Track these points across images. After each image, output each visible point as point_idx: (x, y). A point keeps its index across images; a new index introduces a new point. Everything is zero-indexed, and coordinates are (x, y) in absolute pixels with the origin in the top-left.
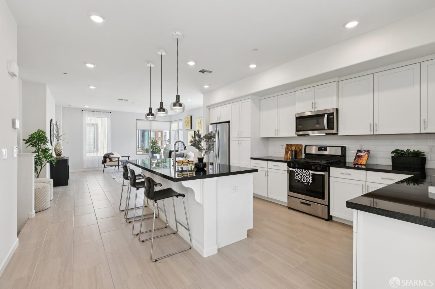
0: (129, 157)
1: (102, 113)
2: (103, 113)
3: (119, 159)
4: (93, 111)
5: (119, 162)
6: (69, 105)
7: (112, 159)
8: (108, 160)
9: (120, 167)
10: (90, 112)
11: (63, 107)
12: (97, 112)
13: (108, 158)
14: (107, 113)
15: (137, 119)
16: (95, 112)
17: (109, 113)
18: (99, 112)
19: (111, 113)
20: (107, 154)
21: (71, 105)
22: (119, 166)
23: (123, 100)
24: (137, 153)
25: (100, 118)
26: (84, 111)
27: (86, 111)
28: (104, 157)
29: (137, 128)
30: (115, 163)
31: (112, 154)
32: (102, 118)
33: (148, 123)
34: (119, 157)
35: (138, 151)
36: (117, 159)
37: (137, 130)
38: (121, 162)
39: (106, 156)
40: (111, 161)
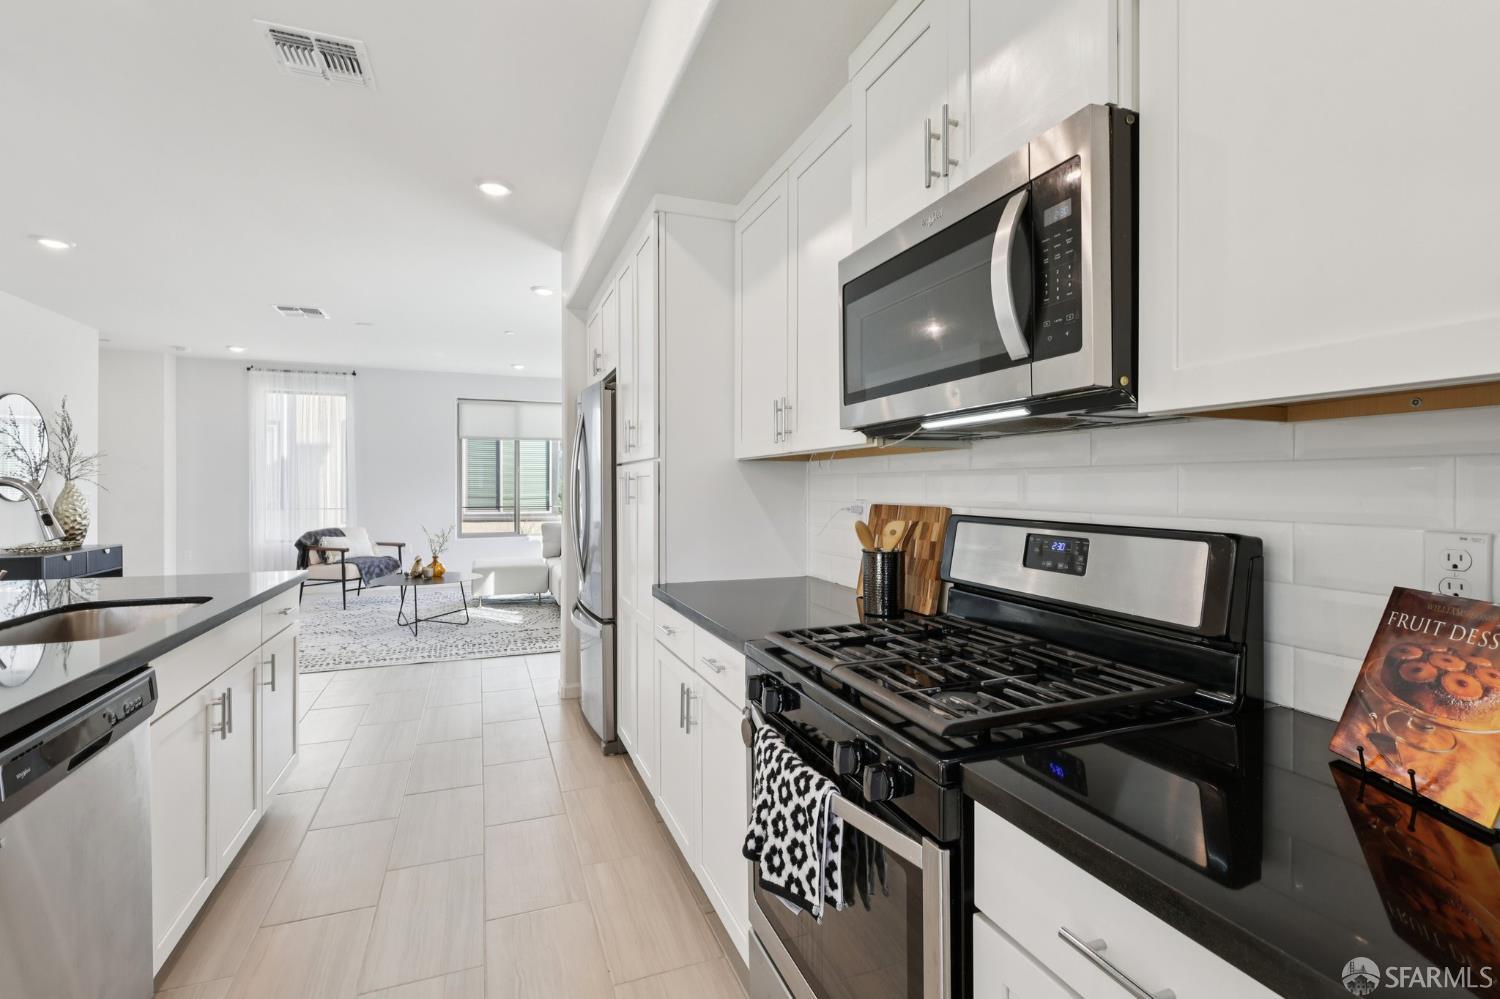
0: (404, 545)
1: (321, 376)
2: (323, 376)
3: (347, 555)
4: (286, 371)
5: (346, 565)
6: (178, 348)
7: (328, 553)
8: (313, 556)
9: (349, 586)
10: (277, 374)
11: (182, 359)
12: (301, 375)
13: (313, 548)
14: (341, 377)
15: (459, 399)
16: (296, 375)
17: (350, 377)
18: (308, 372)
19: (354, 374)
20: (309, 535)
21: (183, 349)
22: (344, 580)
23: (301, 312)
24: (463, 531)
25: (316, 394)
26: (252, 372)
27: (260, 370)
28: (300, 545)
29: (461, 434)
30: (334, 571)
31: (336, 533)
32: (322, 394)
33: (506, 411)
34: (344, 547)
35: (465, 521)
36: (340, 553)
37: (460, 441)
38: (358, 566)
39: (308, 543)
40: (324, 559)
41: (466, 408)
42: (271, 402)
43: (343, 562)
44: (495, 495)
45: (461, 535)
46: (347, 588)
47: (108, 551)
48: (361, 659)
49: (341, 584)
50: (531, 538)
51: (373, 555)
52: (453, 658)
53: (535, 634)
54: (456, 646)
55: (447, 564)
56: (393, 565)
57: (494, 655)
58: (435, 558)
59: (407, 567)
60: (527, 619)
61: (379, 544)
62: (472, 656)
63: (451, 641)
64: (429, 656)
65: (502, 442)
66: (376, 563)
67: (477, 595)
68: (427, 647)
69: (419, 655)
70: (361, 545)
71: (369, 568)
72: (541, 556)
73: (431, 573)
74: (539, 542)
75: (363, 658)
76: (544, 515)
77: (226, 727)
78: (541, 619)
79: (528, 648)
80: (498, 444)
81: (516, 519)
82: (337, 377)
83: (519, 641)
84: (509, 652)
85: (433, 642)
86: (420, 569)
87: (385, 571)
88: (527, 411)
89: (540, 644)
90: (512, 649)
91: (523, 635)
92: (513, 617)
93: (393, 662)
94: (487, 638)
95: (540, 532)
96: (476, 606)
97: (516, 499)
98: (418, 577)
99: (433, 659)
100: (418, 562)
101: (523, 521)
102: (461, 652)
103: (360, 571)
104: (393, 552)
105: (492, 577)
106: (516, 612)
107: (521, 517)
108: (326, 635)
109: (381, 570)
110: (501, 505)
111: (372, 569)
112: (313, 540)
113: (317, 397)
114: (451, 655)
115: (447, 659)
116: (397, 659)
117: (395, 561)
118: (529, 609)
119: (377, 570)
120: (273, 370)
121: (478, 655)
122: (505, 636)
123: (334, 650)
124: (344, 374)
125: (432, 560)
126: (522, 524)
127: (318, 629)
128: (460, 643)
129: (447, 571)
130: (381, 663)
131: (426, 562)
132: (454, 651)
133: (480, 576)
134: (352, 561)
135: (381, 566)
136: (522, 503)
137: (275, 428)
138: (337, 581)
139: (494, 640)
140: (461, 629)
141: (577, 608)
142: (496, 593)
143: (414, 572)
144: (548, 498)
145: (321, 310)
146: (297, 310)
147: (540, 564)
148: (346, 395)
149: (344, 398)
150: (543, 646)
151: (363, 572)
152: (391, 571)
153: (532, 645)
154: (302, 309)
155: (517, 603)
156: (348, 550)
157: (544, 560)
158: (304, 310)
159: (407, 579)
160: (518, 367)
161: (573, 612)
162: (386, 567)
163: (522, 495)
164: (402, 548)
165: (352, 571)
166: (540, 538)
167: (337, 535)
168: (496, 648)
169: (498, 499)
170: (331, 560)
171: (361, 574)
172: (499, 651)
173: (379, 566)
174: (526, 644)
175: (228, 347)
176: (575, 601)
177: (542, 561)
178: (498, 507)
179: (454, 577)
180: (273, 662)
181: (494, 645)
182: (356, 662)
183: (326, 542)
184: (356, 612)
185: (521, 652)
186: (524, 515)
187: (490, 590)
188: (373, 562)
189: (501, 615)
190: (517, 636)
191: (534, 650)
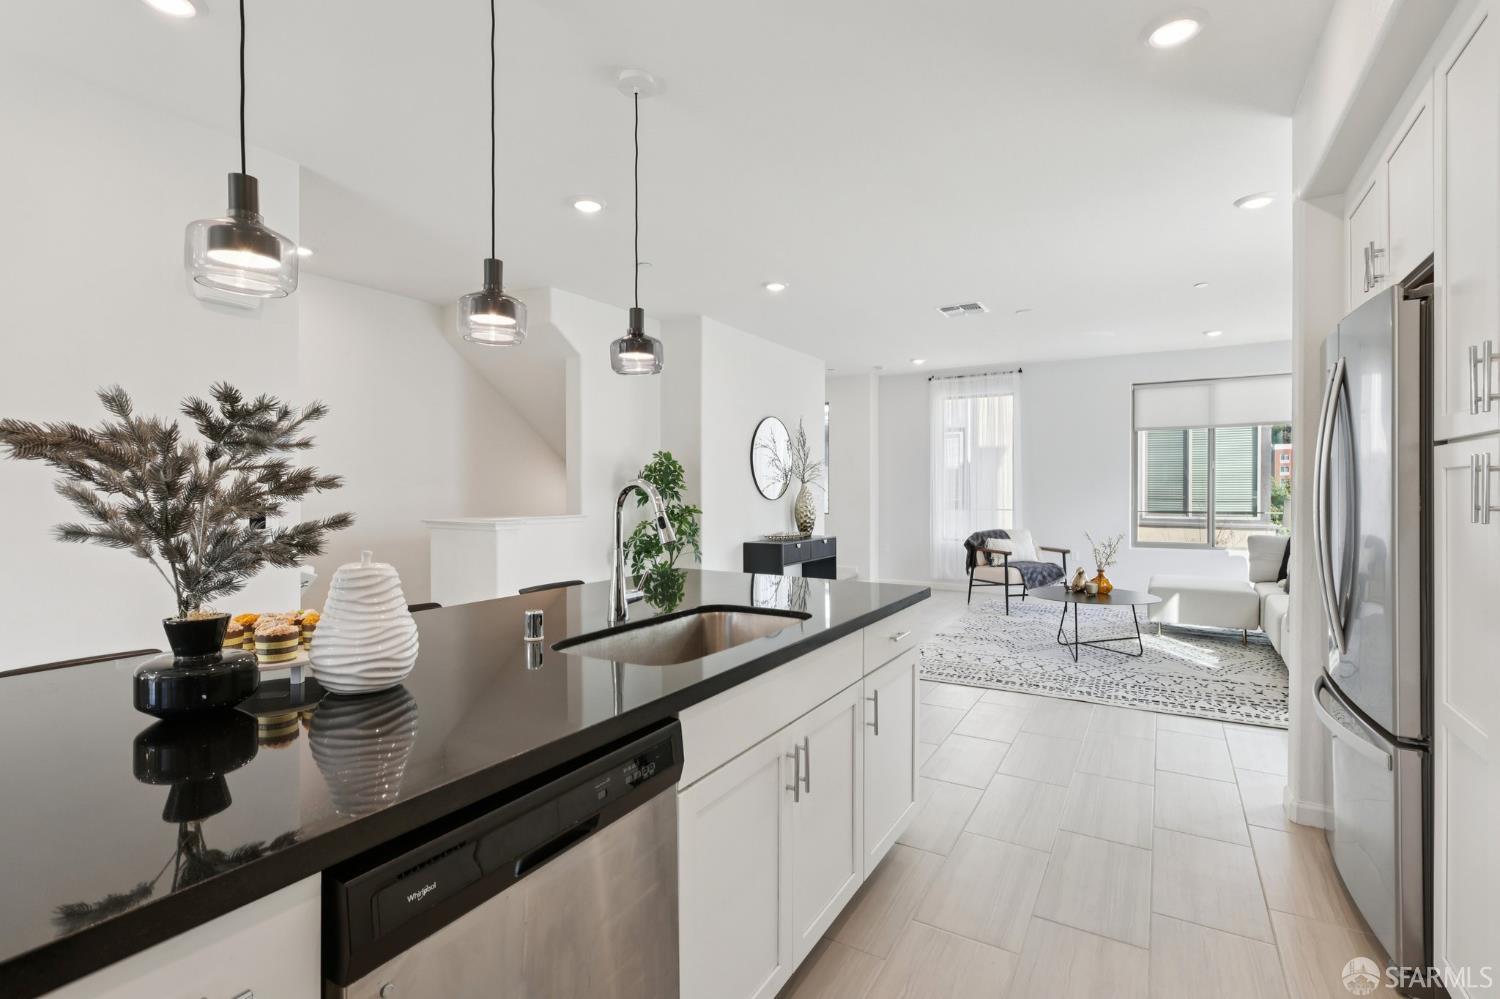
0: (1068, 552)
1: (990, 377)
2: (992, 377)
3: (1010, 558)
4: (959, 377)
5: (1009, 568)
6: (878, 368)
7: (994, 555)
8: (980, 556)
9: (1012, 590)
10: (952, 381)
11: (881, 379)
12: (973, 379)
13: (980, 549)
14: (1008, 376)
15: (1134, 385)
16: (968, 380)
17: (1016, 375)
18: (979, 375)
19: (1020, 371)
20: (977, 536)
22: (1007, 584)
23: (961, 310)
24: (1139, 540)
25: (986, 396)
26: (933, 381)
27: (939, 379)
28: (968, 544)
29: (1139, 424)
30: (997, 574)
31: (1001, 535)
32: (991, 395)
33: (1196, 393)
34: (1008, 551)
35: (1141, 526)
36: (1003, 556)
37: (1135, 434)
38: (1020, 570)
39: (976, 544)
40: (989, 561)
41: (1144, 395)
42: (949, 410)
43: (1006, 565)
44: (1181, 497)
45: (1136, 544)
46: (1010, 593)
47: (825, 541)
48: (1013, 679)
49: (1004, 587)
50: (1232, 553)
51: (1036, 560)
52: (1119, 703)
53: (1238, 691)
54: (1124, 686)
55: (1115, 579)
56: (1058, 573)
57: (1175, 711)
58: (1100, 572)
59: (1070, 578)
60: (1226, 663)
61: (1043, 549)
62: (1144, 705)
63: (1118, 677)
64: (1089, 694)
65: (1191, 432)
66: (1039, 570)
67: (1154, 619)
68: (1088, 678)
69: (1077, 688)
70: (1024, 548)
71: (1032, 574)
72: (1247, 580)
73: (1094, 589)
74: (1243, 558)
75: (1015, 679)
76: (1248, 522)
77: (801, 783)
78: (1250, 671)
79: (1228, 710)
80: (1186, 433)
81: (1210, 526)
82: (1004, 376)
83: (1214, 698)
84: (1198, 712)
85: (1095, 673)
86: (1083, 583)
87: (1049, 578)
88: (1224, 391)
89: (1247, 709)
90: (1203, 708)
91: (1220, 687)
92: (1205, 657)
93: (1046, 692)
94: (1167, 681)
95: (1246, 546)
96: (1153, 632)
97: (1210, 500)
98: (1080, 593)
99: (1093, 698)
100: (1080, 574)
101: (1219, 528)
102: (1130, 696)
103: (1023, 576)
104: (1057, 559)
105: (1175, 601)
106: (1207, 650)
107: (1216, 525)
108: (985, 642)
109: (1044, 577)
110: (1190, 509)
111: (1034, 575)
112: (980, 540)
113: (986, 399)
114: (1116, 697)
115: (1111, 702)
116: (1051, 688)
117: (1059, 569)
118: (1232, 650)
119: (1040, 577)
120: (949, 378)
121: (1152, 706)
122: (1192, 684)
123: (988, 661)
124: (1011, 372)
125: (1096, 574)
126: (1217, 532)
127: (981, 634)
128: (1130, 683)
129: (1115, 587)
130: (1032, 690)
131: (1089, 576)
132: (1121, 693)
133: (1159, 600)
134: (1015, 565)
135: (1045, 573)
136: (1218, 508)
137: (961, 433)
138: (1001, 584)
139: (1177, 688)
140: (1133, 663)
141: (1323, 685)
142: (1180, 621)
143: (1076, 585)
144: (1255, 501)
145: (979, 304)
146: (958, 308)
147: (1247, 590)
148: (1012, 394)
149: (1011, 397)
150: (1253, 712)
151: (1026, 578)
152: (1054, 580)
153: (1234, 706)
154: (962, 306)
155: (1211, 638)
156: (1010, 553)
157: (1252, 585)
158: (964, 307)
159: (1067, 593)
160: (1213, 334)
161: (1318, 693)
162: (1050, 575)
163: (1217, 497)
164: (1067, 555)
165: (1015, 575)
166: (1246, 554)
167: (1002, 537)
168: (1180, 700)
169: (1186, 504)
170: (995, 563)
171: (1024, 580)
172: (1184, 707)
173: (1041, 573)
174: (1226, 704)
175: (912, 360)
176: (1318, 673)
177: (1249, 585)
178: (1185, 512)
179: (1125, 597)
180: (876, 699)
181: (1176, 695)
182: (1007, 683)
183: (992, 544)
184: (1018, 620)
185: (1218, 715)
186: (1219, 521)
187: (1172, 615)
188: (1035, 568)
189: (1187, 651)
190: (1210, 689)
191: (1238, 716)
